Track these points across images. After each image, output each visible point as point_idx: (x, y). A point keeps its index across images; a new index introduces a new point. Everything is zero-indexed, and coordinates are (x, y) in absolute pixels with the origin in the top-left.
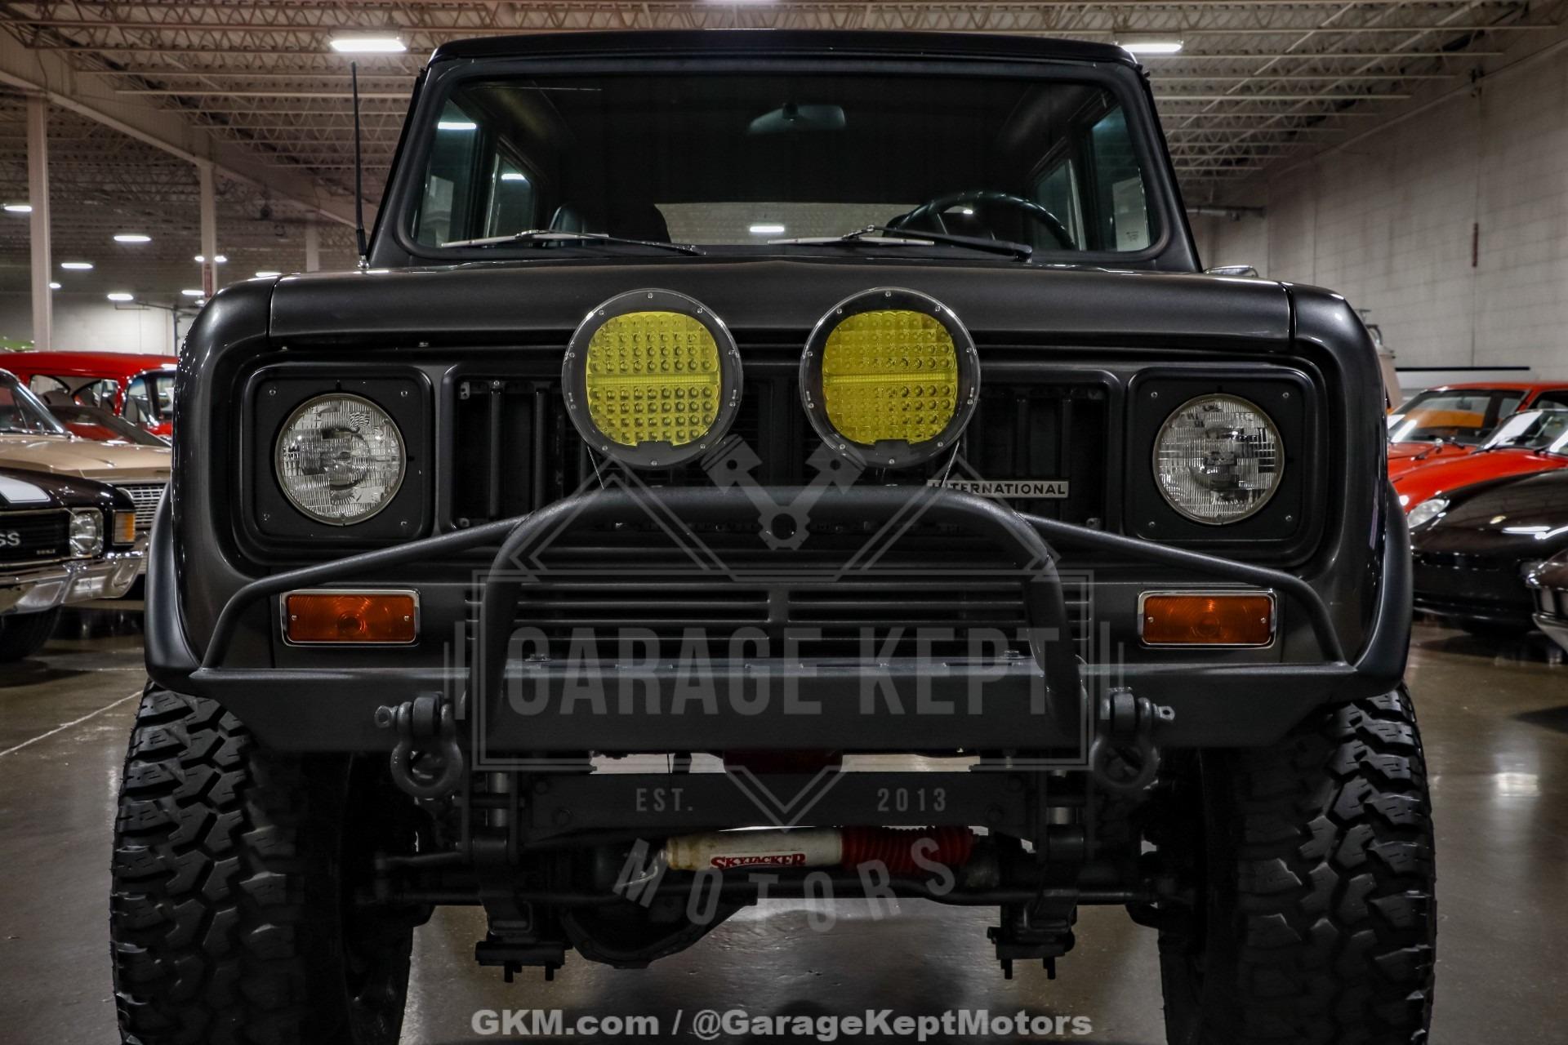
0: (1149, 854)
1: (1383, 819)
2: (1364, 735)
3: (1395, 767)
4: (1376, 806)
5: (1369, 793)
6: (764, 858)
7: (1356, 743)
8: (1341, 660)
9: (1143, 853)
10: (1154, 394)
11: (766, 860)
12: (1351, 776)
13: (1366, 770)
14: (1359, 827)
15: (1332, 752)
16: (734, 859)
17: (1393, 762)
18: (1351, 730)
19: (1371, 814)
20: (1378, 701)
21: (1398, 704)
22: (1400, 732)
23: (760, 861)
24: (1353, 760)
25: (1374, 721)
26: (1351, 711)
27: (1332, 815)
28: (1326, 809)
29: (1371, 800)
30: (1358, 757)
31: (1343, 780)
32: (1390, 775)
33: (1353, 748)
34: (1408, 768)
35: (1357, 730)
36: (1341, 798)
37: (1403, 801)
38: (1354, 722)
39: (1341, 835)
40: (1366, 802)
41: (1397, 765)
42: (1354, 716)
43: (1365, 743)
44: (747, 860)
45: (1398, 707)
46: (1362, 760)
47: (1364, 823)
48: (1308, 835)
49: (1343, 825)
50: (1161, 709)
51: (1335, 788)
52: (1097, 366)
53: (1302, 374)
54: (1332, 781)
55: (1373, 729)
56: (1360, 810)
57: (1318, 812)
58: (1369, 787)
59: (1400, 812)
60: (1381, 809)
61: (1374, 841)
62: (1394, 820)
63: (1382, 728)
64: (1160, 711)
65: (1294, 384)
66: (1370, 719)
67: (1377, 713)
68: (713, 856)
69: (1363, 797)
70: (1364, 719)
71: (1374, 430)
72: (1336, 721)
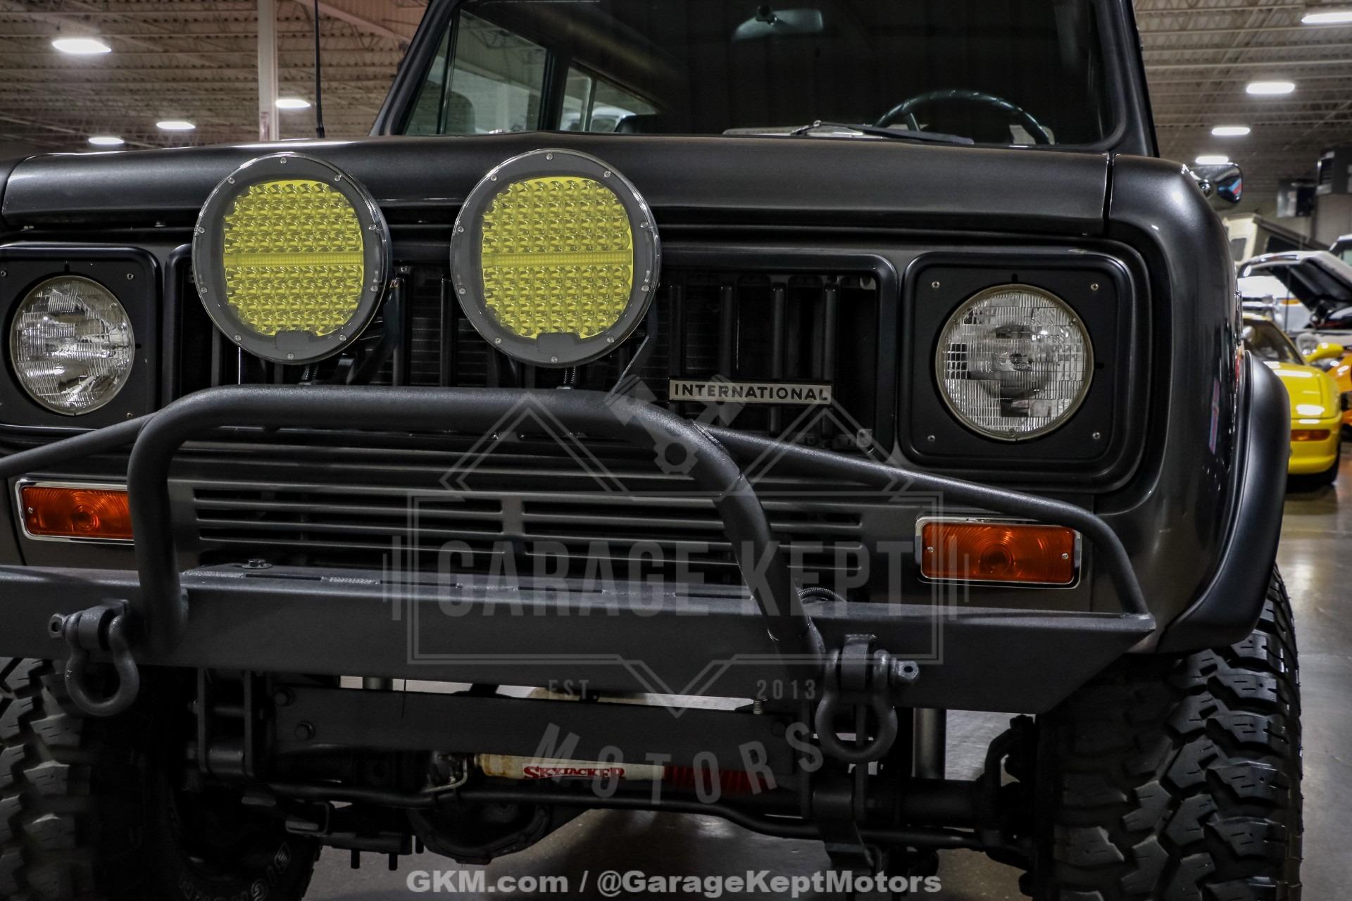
0: (1009, 786)
1: (1229, 789)
2: (1217, 688)
3: (1249, 728)
4: (1219, 773)
5: (1213, 757)
6: (581, 770)
7: (1206, 696)
8: (1142, 613)
9: (1003, 785)
10: (936, 284)
11: (583, 772)
12: (1194, 734)
13: (1215, 731)
14: (1199, 796)
15: (1176, 704)
16: (548, 769)
17: (1247, 720)
18: (1203, 680)
19: (1213, 784)
20: (1239, 648)
21: (1265, 651)
22: (1261, 685)
23: (576, 773)
24: (1199, 717)
25: (1233, 671)
26: (1207, 656)
27: (1166, 782)
28: (1160, 773)
29: (1213, 767)
30: (1205, 713)
31: (1181, 739)
32: (1242, 737)
33: (1198, 702)
34: (1265, 730)
35: (1210, 680)
36: (1180, 760)
37: (1254, 770)
38: (1205, 671)
39: (1174, 804)
40: (1212, 767)
41: (1252, 725)
42: (1207, 664)
43: (1216, 696)
44: (563, 771)
45: (1263, 654)
46: (1211, 717)
47: (1205, 792)
48: (1134, 802)
49: (1178, 793)
50: (902, 665)
51: (1174, 749)
52: (868, 251)
53: (1120, 263)
54: (1168, 741)
55: (1227, 681)
56: (1202, 776)
57: (1150, 775)
58: (1216, 749)
59: (1249, 782)
60: (1226, 779)
61: (1216, 815)
62: (1241, 792)
63: (1241, 680)
64: (900, 667)
65: (1109, 275)
66: (1228, 668)
67: (1237, 661)
68: (525, 766)
69: (1204, 763)
70: (1220, 667)
71: (1212, 333)
72: (1185, 668)
